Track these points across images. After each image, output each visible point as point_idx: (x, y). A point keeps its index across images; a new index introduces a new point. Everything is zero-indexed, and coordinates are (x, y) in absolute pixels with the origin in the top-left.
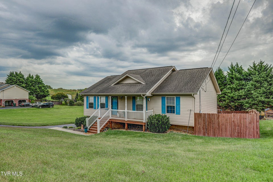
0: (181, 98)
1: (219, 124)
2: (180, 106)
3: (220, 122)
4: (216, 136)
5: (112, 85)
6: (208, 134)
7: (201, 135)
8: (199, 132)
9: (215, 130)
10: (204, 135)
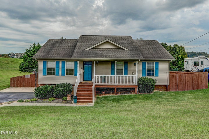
0: (159, 63)
1: (186, 81)
2: (158, 70)
3: (187, 80)
4: (184, 90)
5: (88, 49)
6: (179, 90)
7: (174, 91)
8: (172, 89)
9: (183, 86)
10: (176, 90)
